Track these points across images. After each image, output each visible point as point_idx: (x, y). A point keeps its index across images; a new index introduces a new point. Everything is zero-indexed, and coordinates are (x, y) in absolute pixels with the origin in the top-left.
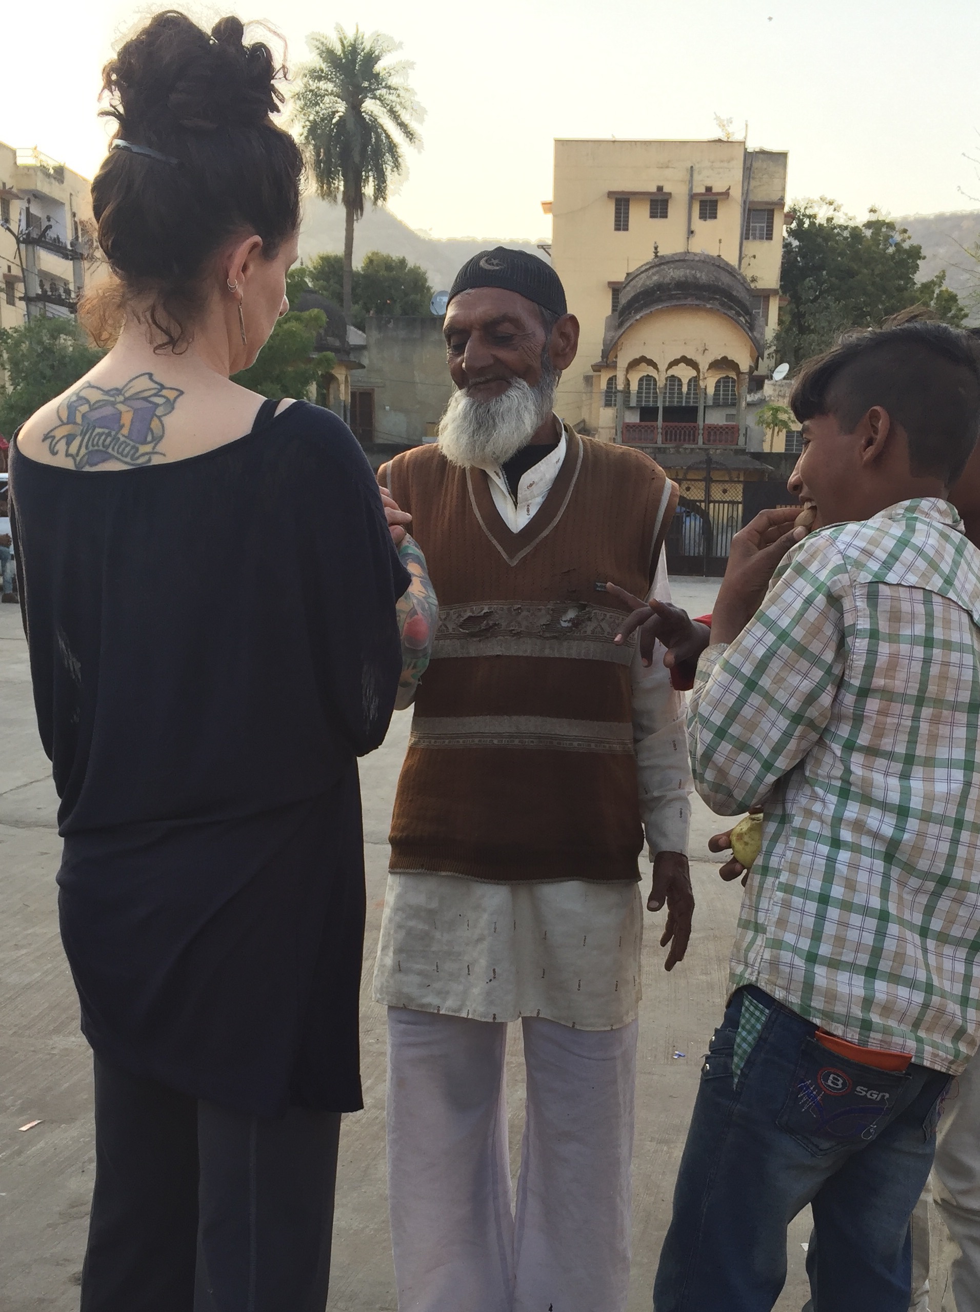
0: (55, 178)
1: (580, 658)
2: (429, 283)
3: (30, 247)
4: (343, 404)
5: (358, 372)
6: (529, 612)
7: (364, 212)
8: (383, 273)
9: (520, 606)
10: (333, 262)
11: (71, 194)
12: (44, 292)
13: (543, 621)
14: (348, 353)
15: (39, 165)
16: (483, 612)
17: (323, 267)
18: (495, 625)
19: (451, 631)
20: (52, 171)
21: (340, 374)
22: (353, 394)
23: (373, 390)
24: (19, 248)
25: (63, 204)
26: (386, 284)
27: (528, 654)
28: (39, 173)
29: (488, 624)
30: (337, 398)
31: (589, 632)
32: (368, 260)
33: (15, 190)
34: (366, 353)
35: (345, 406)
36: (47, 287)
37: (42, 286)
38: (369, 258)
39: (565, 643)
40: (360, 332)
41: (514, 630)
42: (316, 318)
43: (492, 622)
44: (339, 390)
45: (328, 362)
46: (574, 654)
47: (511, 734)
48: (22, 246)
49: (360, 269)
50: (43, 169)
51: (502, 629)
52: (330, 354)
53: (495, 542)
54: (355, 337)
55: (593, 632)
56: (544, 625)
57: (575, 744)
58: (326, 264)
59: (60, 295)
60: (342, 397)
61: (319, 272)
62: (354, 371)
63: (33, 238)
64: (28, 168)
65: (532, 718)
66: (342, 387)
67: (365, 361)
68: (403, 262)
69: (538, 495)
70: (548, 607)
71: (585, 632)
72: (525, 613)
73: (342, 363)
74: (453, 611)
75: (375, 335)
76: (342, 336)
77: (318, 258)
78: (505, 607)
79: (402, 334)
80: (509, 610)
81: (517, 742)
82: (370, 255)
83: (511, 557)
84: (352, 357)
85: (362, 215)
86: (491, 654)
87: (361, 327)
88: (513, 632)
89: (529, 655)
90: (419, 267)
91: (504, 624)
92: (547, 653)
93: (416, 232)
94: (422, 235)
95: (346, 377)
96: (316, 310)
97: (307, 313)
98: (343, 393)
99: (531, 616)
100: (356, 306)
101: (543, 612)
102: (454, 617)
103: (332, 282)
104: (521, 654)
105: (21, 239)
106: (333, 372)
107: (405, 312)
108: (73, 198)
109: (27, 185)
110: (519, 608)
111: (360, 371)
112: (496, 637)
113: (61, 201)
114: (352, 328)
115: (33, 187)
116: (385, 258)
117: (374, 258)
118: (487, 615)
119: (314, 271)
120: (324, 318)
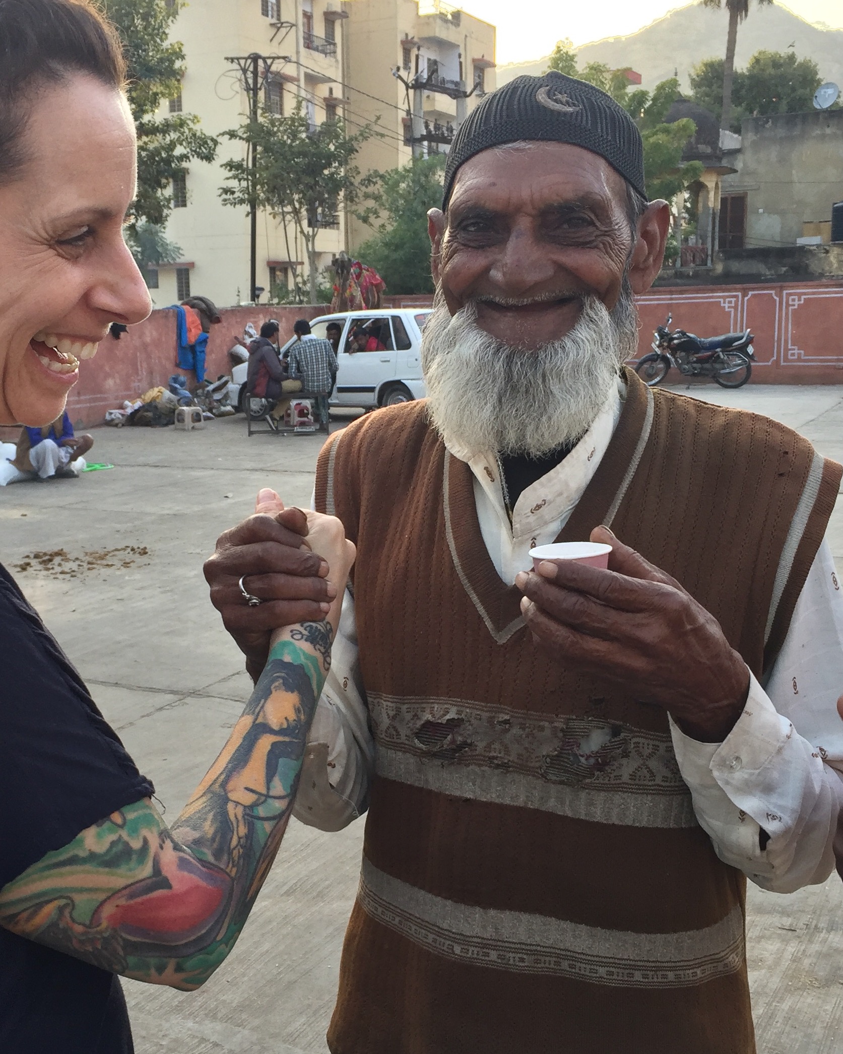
0: (452, 23)
1: (610, 822)
2: (820, 76)
3: (418, 91)
4: (711, 211)
5: (730, 178)
6: (524, 729)
7: (749, 13)
8: (771, 71)
9: (507, 717)
10: (717, 68)
11: (466, 36)
12: (429, 132)
13: (547, 750)
14: (720, 159)
15: (438, 13)
16: (448, 717)
17: (706, 73)
18: (465, 744)
19: (403, 738)
20: (450, 17)
21: (710, 181)
22: (724, 201)
23: (746, 193)
24: (407, 94)
25: (459, 46)
26: (773, 82)
27: (520, 802)
28: (439, 21)
29: (453, 741)
30: (706, 206)
31: (625, 778)
32: (754, 60)
33: (416, 40)
34: (740, 157)
35: (714, 214)
36: (432, 127)
37: (427, 126)
38: (755, 57)
39: (583, 795)
40: (736, 136)
41: (496, 758)
42: (685, 128)
43: (460, 738)
44: (708, 198)
45: (694, 171)
46: (598, 816)
47: (485, 942)
48: (411, 92)
49: (745, 71)
50: (442, 17)
51: (477, 753)
52: (697, 163)
53: (475, 598)
54: (729, 140)
55: (633, 776)
56: (548, 756)
57: (602, 971)
58: (709, 70)
59: (443, 134)
60: (711, 205)
61: (702, 79)
62: (726, 176)
63: (421, 83)
64: (428, 17)
65: (525, 917)
66: (712, 195)
67: (739, 165)
68: (792, 58)
69: (553, 520)
70: (556, 724)
71: (618, 777)
72: (516, 731)
73: (710, 169)
74: (406, 706)
75: (751, 136)
76: (713, 141)
77: (701, 65)
78: (485, 715)
79: (781, 132)
80: (490, 720)
81: (493, 955)
82: (756, 55)
83: (499, 628)
84: (725, 163)
85: (746, 16)
86: (457, 793)
87: (737, 130)
88: (496, 762)
89: (522, 805)
90: (810, 61)
91: (481, 745)
92: (550, 805)
93: (813, 25)
94: (819, 27)
95: (717, 184)
96: (685, 120)
97: (676, 123)
98: (713, 201)
99: (527, 736)
100: (739, 109)
101: (547, 732)
102: (408, 716)
103: (714, 87)
104: (507, 801)
105: (410, 85)
106: (702, 179)
107: (791, 109)
108: (468, 39)
109: (427, 33)
110: (506, 722)
111: (732, 175)
112: (467, 765)
113: (457, 43)
114: (727, 132)
115: (431, 34)
116: (772, 56)
117: (762, 57)
118: (453, 724)
119: (697, 79)
120: (693, 127)
